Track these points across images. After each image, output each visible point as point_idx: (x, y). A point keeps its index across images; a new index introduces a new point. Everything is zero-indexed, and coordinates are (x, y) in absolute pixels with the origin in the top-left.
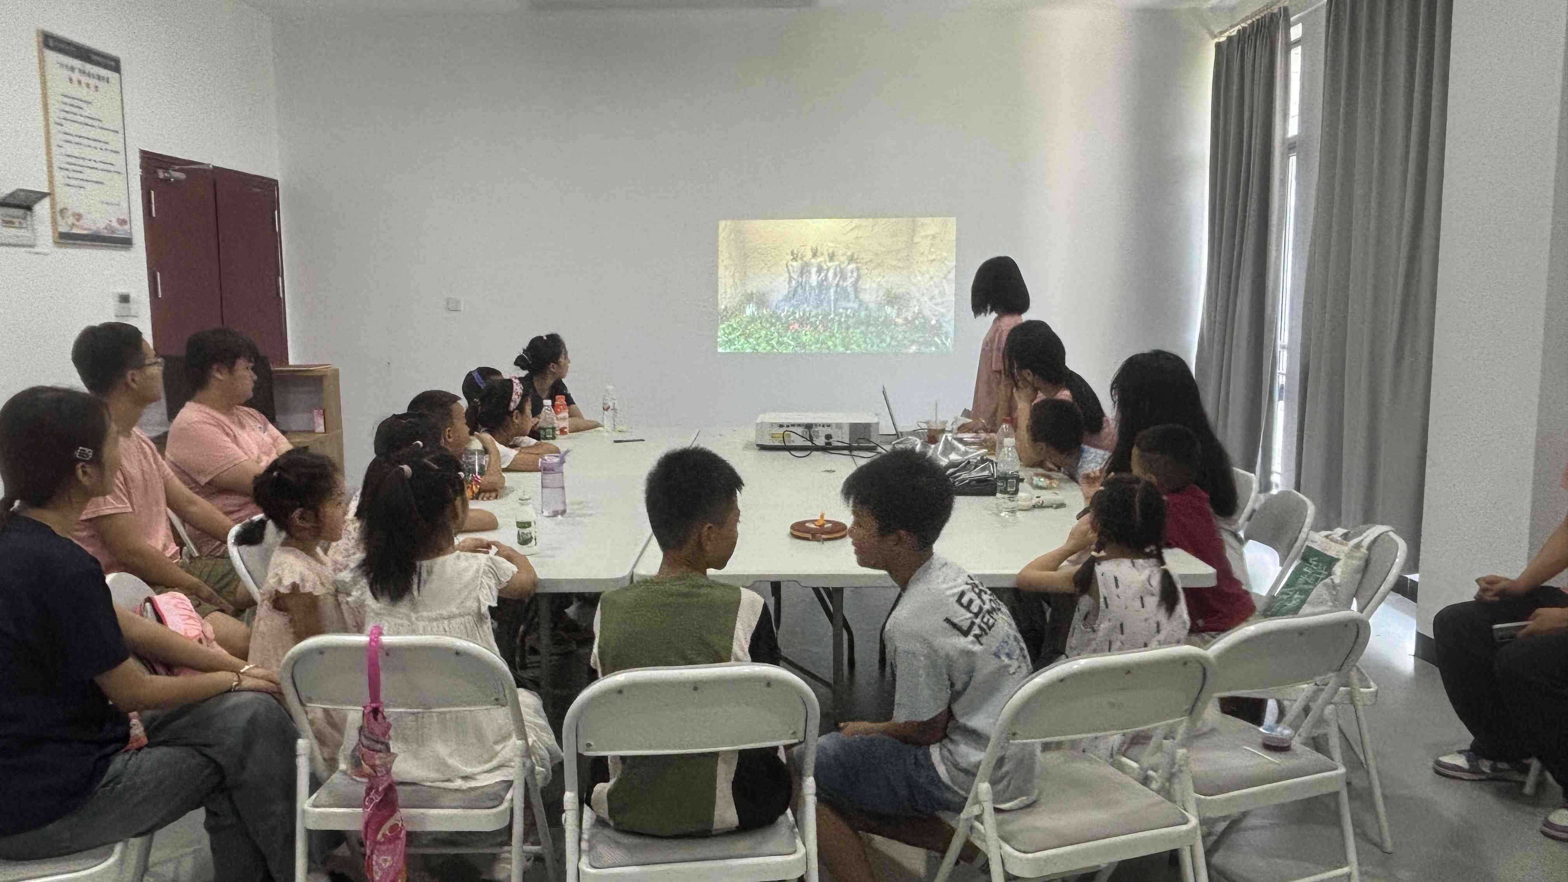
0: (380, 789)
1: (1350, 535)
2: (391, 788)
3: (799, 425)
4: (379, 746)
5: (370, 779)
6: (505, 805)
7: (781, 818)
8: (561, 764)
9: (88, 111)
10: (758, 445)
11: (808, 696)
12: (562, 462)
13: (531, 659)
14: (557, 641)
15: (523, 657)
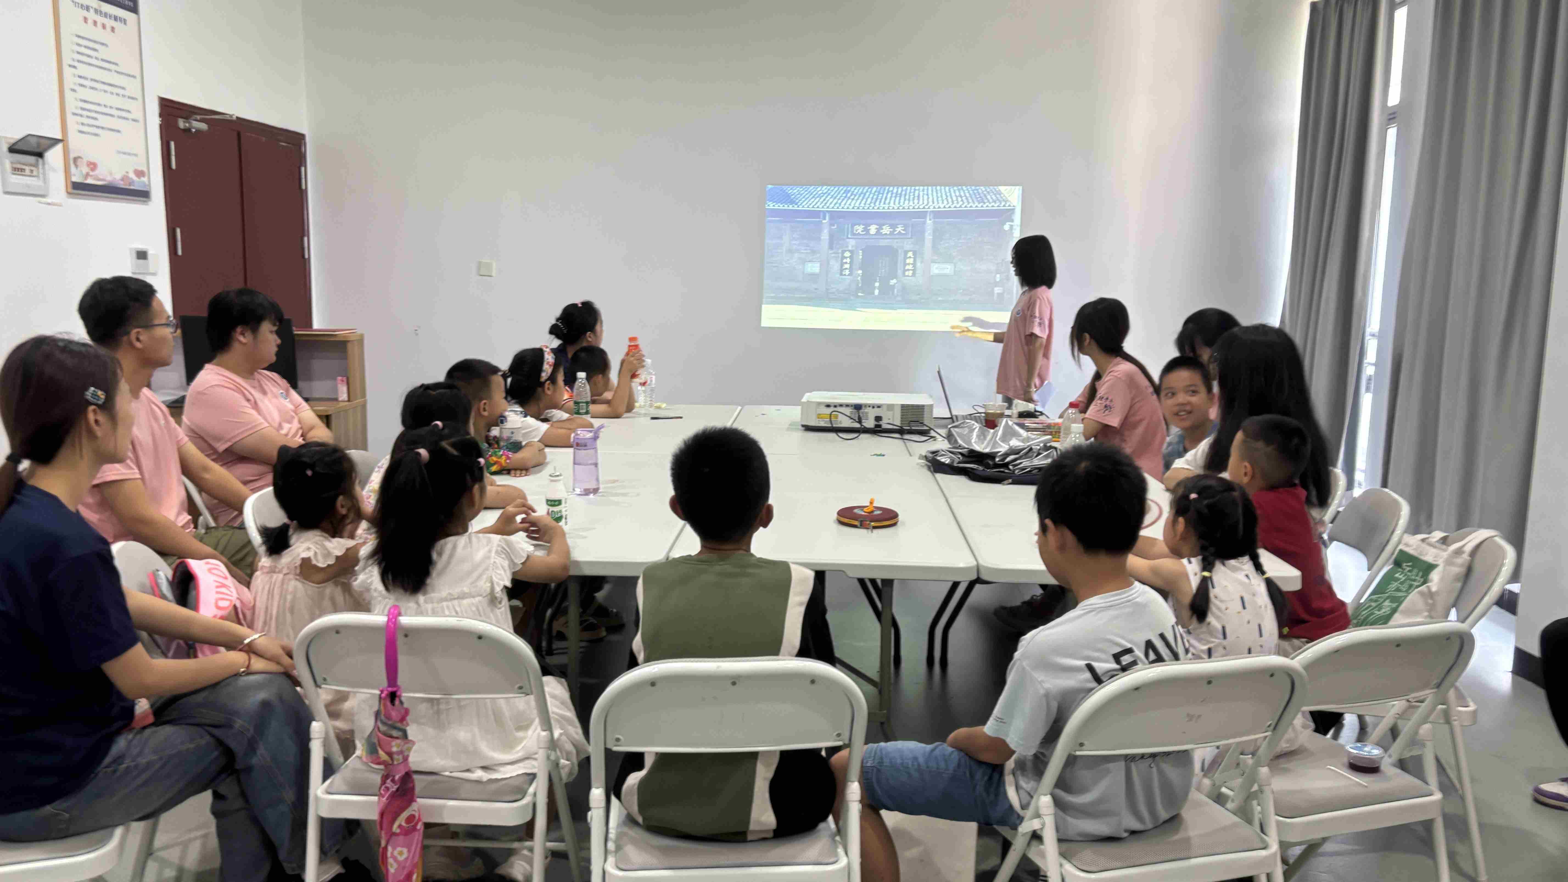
0: (397, 777)
1: (1449, 540)
2: (408, 776)
3: (847, 406)
4: (395, 733)
5: (386, 766)
6: (527, 800)
7: (822, 826)
8: (588, 759)
9: (103, 53)
10: (803, 426)
11: (854, 694)
12: (596, 438)
13: (556, 645)
14: (586, 627)
15: (550, 644)
